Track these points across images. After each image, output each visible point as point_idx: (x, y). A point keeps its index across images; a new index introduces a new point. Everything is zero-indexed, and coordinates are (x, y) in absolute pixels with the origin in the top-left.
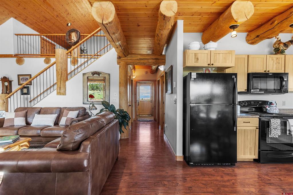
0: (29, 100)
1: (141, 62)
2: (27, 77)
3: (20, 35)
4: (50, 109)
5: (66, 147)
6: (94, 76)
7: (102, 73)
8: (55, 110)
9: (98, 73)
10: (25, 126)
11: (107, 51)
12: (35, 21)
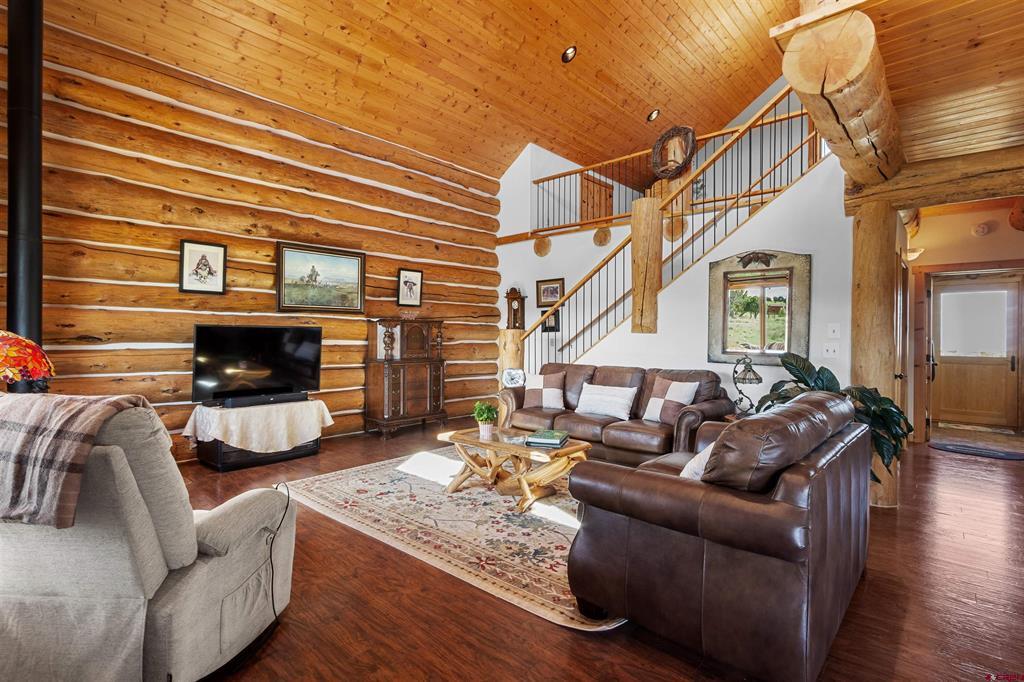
0: (559, 346)
1: (972, 187)
2: (555, 286)
3: (543, 181)
4: (616, 372)
5: (732, 478)
6: (747, 268)
7: (780, 256)
8: (629, 377)
9: (765, 258)
10: (563, 413)
11: (802, 175)
12: (572, 135)
